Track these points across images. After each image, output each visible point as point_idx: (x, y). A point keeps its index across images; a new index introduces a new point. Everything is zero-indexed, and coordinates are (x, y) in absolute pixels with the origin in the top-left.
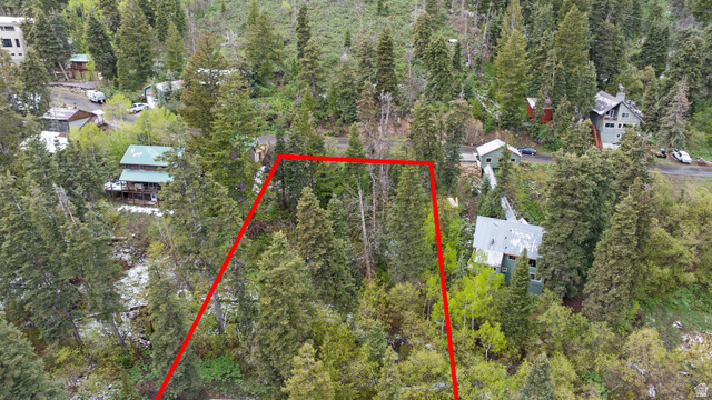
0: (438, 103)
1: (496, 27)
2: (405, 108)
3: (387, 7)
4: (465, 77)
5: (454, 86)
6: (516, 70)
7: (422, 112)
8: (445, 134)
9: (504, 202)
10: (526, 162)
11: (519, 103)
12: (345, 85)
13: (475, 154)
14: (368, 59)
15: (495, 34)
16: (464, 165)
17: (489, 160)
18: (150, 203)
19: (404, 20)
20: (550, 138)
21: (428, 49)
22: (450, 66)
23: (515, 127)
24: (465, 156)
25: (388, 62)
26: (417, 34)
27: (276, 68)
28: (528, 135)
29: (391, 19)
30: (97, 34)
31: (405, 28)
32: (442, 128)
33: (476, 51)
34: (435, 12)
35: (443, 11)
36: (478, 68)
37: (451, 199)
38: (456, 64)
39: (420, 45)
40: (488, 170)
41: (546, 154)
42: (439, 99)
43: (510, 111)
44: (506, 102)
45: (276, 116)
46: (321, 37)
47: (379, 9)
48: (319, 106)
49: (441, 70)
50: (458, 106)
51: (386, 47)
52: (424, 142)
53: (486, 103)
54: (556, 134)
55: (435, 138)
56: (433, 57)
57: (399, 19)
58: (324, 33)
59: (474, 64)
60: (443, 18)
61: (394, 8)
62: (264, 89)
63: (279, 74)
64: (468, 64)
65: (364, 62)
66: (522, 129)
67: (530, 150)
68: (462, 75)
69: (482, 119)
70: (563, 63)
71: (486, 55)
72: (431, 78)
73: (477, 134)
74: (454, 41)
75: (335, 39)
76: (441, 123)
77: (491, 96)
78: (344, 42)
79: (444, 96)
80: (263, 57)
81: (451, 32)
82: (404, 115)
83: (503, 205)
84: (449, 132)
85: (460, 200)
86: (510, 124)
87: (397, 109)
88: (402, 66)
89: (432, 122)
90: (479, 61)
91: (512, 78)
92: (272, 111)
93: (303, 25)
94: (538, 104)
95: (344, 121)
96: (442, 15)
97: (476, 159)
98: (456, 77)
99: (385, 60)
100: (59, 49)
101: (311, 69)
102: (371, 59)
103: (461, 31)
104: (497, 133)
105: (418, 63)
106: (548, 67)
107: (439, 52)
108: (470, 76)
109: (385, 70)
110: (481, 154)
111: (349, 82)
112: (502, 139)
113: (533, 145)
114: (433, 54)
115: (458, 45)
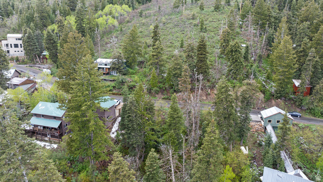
0: (234, 81)
1: (270, 37)
2: (213, 83)
3: (206, 28)
4: (252, 66)
5: (244, 71)
6: (287, 61)
7: (223, 88)
8: (239, 104)
9: (283, 154)
10: (295, 122)
11: (288, 83)
12: (175, 69)
13: (259, 116)
14: (191, 54)
15: (270, 41)
16: (252, 124)
17: (270, 121)
18: (46, 139)
19: (215, 34)
20: (311, 106)
21: (229, 48)
22: (242, 60)
23: (285, 98)
24: (253, 117)
25: (203, 56)
26: (222, 41)
27: (140, 59)
28: (294, 103)
29: (208, 34)
30: (50, 40)
31: (215, 38)
32: (237, 99)
33: (258, 51)
34: (233, 30)
35: (238, 30)
36: (260, 61)
37: (243, 148)
38: (246, 58)
39: (224, 48)
40: (269, 128)
41: (308, 116)
42: (235, 78)
43: (282, 87)
44: (279, 82)
45: (134, 86)
46: (168, 43)
47: (201, 29)
48: (161, 81)
49: (236, 61)
50: (250, 84)
51: (202, 47)
52: (224, 109)
53: (266, 82)
54: (315, 104)
55: (232, 106)
56: (232, 54)
57: (212, 34)
58: (170, 41)
59: (257, 58)
60: (238, 33)
61: (210, 28)
62: (131, 70)
63: (142, 62)
64: (253, 59)
65: (188, 55)
66: (290, 99)
67: (297, 114)
68: (249, 65)
69: (263, 92)
70: (319, 58)
71: (265, 53)
72: (230, 66)
73: (260, 102)
74: (244, 45)
75: (175, 44)
76: (236, 96)
77: (268, 78)
78: (180, 45)
79: (238, 77)
80: (132, 52)
81: (242, 40)
82: (213, 88)
83: (283, 157)
84: (242, 102)
85: (249, 149)
86: (281, 96)
87: (209, 84)
88: (212, 59)
89: (230, 95)
90: (260, 57)
91: (284, 66)
92: (132, 83)
93: (156, 35)
94: (301, 84)
95: (175, 91)
96: (237, 32)
97: (260, 120)
98: (246, 66)
99: (201, 54)
100: (37, 48)
101: (157, 59)
102: (193, 54)
103: (248, 40)
104: (273, 102)
105: (222, 57)
106: (310, 60)
107: (235, 50)
108: (255, 65)
109: (201, 61)
110: (264, 116)
111: (179, 67)
112: (278, 106)
113: (298, 110)
114: (232, 51)
115: (247, 47)
